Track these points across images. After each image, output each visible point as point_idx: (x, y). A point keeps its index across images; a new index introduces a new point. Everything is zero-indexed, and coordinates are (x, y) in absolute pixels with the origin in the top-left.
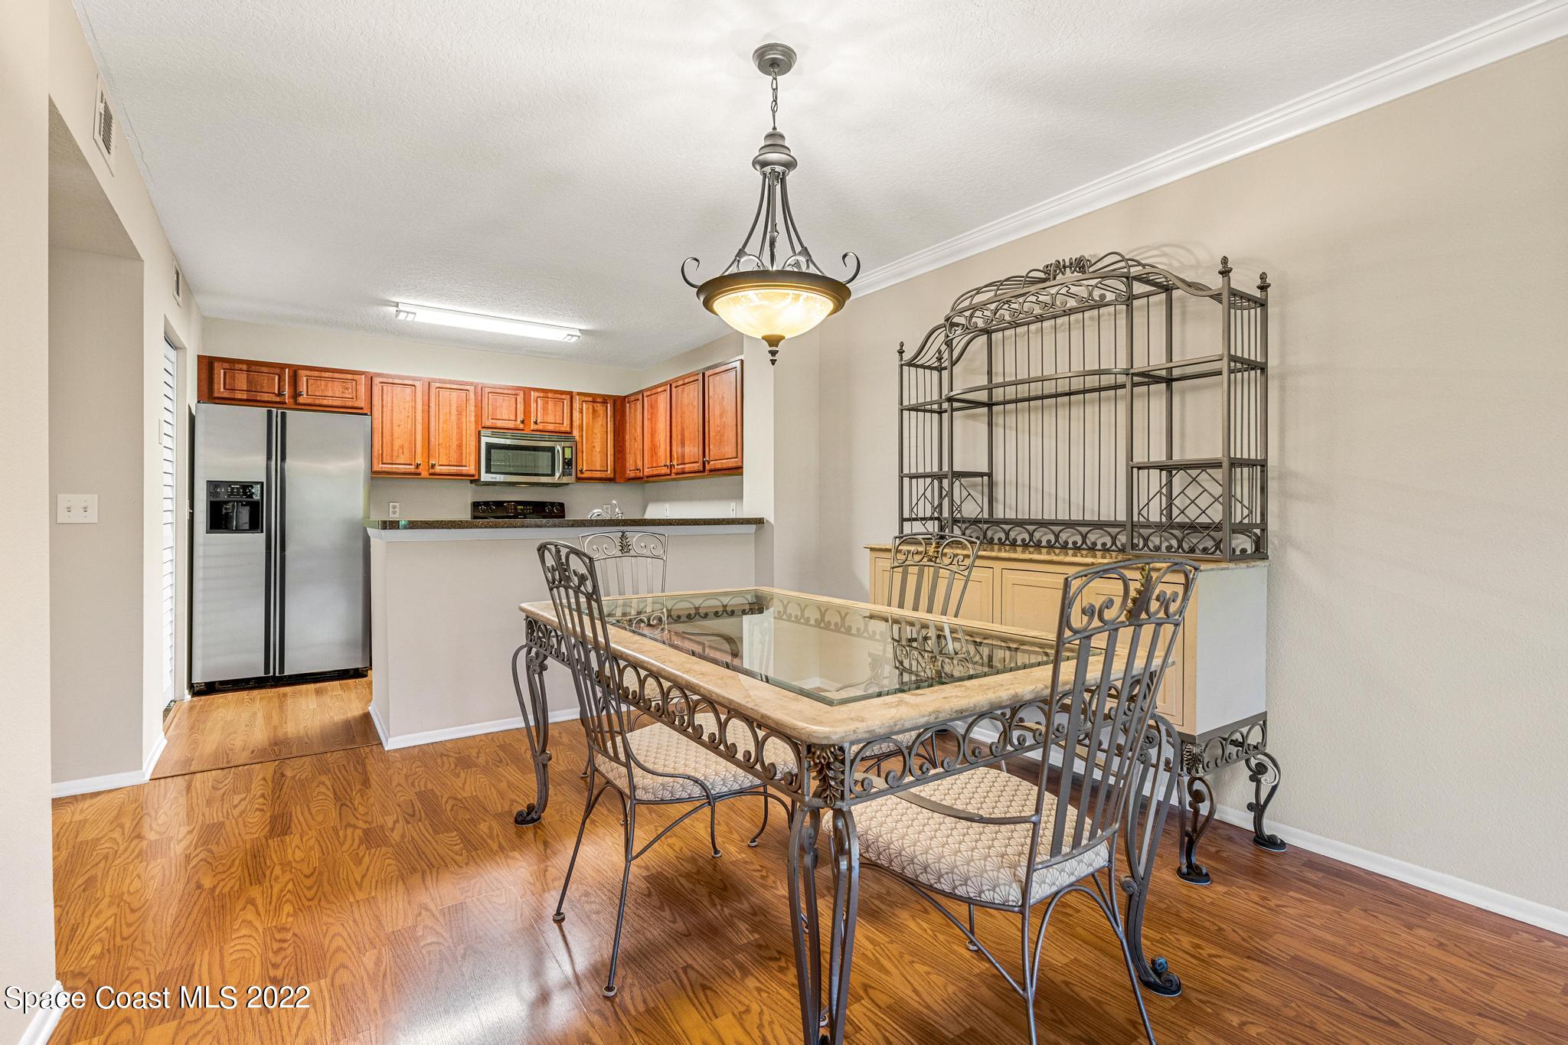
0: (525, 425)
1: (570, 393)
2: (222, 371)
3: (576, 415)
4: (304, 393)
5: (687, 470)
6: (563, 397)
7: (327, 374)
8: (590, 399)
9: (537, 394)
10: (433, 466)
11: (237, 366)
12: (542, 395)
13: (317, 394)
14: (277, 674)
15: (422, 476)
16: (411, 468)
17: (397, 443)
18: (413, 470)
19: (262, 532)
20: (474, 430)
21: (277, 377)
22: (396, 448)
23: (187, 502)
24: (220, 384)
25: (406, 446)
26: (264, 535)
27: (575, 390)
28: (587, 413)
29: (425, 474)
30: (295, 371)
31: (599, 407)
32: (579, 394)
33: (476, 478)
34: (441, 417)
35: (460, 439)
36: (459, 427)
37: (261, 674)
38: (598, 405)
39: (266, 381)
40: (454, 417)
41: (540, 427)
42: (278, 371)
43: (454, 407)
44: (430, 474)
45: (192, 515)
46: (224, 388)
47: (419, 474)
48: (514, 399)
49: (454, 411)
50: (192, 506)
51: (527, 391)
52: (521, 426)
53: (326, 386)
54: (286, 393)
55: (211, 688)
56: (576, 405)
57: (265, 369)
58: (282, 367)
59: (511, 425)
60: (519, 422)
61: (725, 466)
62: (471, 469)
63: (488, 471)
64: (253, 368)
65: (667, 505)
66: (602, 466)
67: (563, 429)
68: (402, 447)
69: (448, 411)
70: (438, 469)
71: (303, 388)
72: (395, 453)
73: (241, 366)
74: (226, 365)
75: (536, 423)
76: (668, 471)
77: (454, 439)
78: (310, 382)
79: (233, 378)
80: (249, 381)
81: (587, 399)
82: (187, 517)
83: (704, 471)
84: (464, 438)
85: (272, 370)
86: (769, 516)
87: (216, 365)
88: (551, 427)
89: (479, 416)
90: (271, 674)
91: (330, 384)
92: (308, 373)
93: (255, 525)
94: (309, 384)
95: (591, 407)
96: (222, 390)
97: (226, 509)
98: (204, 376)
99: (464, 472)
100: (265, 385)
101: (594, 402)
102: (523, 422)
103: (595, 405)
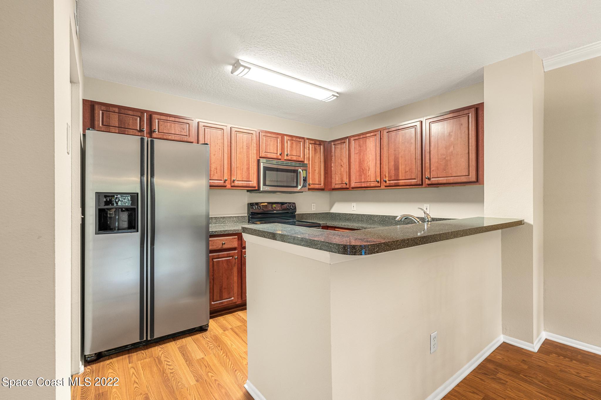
0: (281, 157)
1: (303, 138)
2: (101, 112)
3: (306, 151)
4: (157, 130)
5: (400, 184)
6: (300, 140)
7: (171, 119)
8: (313, 142)
9: (288, 138)
10: (234, 181)
11: (111, 109)
12: (290, 138)
13: (165, 132)
14: (149, 339)
15: (227, 188)
16: (221, 182)
17: (213, 166)
18: (222, 184)
19: (138, 231)
20: (255, 159)
21: (138, 119)
22: (212, 169)
23: (80, 210)
24: (99, 121)
25: (219, 168)
26: (139, 234)
27: (306, 137)
28: (312, 150)
29: (229, 186)
30: (151, 115)
31: (317, 147)
32: (308, 139)
33: (257, 188)
34: (238, 150)
35: (248, 164)
36: (248, 157)
37: (138, 340)
38: (317, 146)
39: (131, 121)
40: (245, 150)
41: (289, 158)
42: (139, 114)
43: (245, 144)
44: (232, 187)
45: (83, 220)
46: (103, 124)
47: (225, 186)
48: (276, 140)
49: (245, 147)
50: (83, 213)
51: (283, 135)
52: (280, 157)
53: (171, 126)
54: (145, 129)
55: (99, 357)
56: (307, 145)
57: (130, 112)
58: (142, 112)
59: (274, 156)
60: (279, 154)
61: (452, 181)
62: (254, 183)
63: (265, 184)
64: (123, 111)
65: (354, 204)
66: (319, 182)
67: (300, 159)
68: (216, 169)
69: (241, 146)
70: (236, 183)
71: (156, 127)
72: (212, 173)
73: (114, 109)
74: (103, 108)
75: (287, 155)
76: (379, 185)
77: (245, 164)
78: (161, 123)
79: (109, 117)
80: (120, 121)
81: (312, 142)
82: (80, 222)
83: (422, 184)
84: (250, 164)
85: (135, 113)
86: (529, 219)
87: (96, 107)
88: (294, 158)
89: (258, 151)
90: (145, 339)
91: (173, 125)
92: (159, 117)
93: (132, 226)
94: (160, 125)
95: (313, 146)
96: (101, 125)
97: (110, 214)
98: (88, 115)
99: (251, 185)
100: (131, 123)
101: (315, 144)
102: (281, 155)
103: (316, 145)
